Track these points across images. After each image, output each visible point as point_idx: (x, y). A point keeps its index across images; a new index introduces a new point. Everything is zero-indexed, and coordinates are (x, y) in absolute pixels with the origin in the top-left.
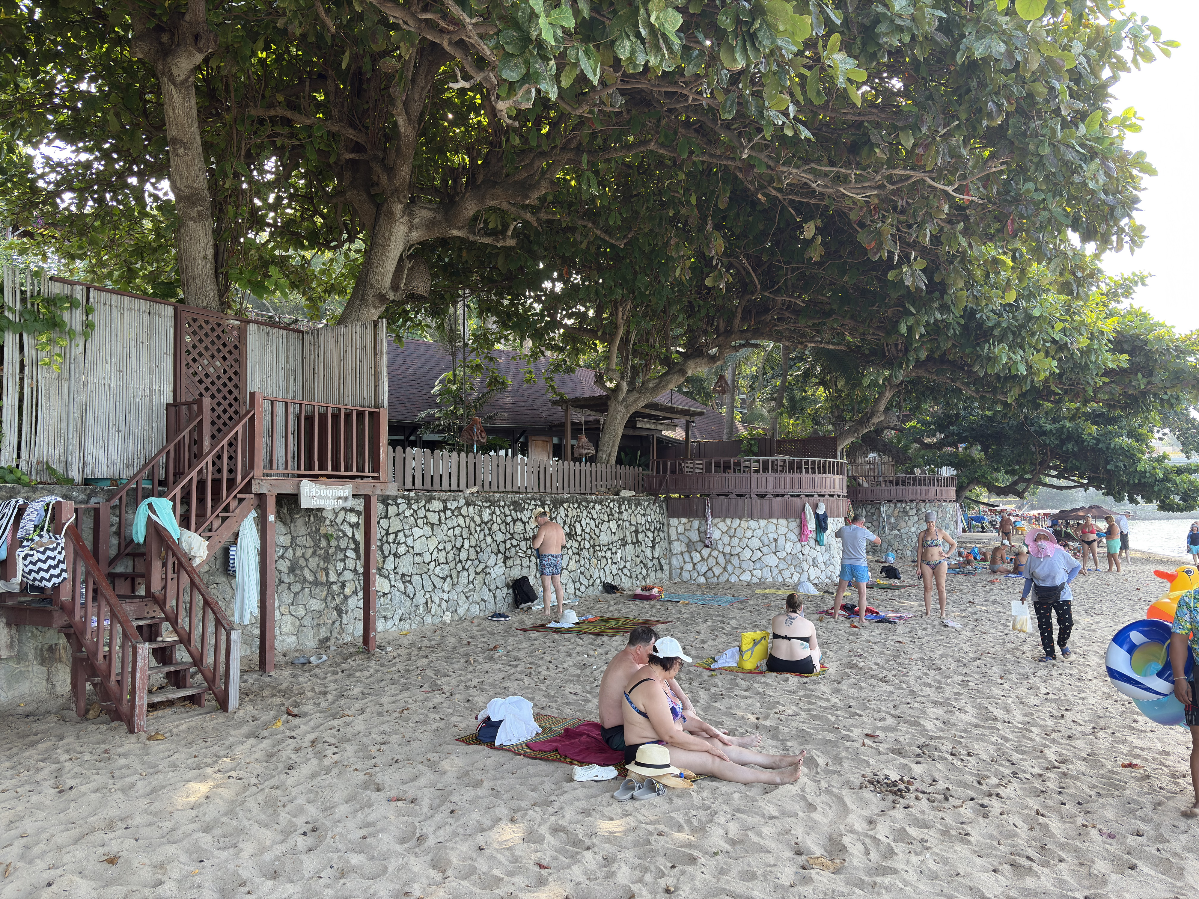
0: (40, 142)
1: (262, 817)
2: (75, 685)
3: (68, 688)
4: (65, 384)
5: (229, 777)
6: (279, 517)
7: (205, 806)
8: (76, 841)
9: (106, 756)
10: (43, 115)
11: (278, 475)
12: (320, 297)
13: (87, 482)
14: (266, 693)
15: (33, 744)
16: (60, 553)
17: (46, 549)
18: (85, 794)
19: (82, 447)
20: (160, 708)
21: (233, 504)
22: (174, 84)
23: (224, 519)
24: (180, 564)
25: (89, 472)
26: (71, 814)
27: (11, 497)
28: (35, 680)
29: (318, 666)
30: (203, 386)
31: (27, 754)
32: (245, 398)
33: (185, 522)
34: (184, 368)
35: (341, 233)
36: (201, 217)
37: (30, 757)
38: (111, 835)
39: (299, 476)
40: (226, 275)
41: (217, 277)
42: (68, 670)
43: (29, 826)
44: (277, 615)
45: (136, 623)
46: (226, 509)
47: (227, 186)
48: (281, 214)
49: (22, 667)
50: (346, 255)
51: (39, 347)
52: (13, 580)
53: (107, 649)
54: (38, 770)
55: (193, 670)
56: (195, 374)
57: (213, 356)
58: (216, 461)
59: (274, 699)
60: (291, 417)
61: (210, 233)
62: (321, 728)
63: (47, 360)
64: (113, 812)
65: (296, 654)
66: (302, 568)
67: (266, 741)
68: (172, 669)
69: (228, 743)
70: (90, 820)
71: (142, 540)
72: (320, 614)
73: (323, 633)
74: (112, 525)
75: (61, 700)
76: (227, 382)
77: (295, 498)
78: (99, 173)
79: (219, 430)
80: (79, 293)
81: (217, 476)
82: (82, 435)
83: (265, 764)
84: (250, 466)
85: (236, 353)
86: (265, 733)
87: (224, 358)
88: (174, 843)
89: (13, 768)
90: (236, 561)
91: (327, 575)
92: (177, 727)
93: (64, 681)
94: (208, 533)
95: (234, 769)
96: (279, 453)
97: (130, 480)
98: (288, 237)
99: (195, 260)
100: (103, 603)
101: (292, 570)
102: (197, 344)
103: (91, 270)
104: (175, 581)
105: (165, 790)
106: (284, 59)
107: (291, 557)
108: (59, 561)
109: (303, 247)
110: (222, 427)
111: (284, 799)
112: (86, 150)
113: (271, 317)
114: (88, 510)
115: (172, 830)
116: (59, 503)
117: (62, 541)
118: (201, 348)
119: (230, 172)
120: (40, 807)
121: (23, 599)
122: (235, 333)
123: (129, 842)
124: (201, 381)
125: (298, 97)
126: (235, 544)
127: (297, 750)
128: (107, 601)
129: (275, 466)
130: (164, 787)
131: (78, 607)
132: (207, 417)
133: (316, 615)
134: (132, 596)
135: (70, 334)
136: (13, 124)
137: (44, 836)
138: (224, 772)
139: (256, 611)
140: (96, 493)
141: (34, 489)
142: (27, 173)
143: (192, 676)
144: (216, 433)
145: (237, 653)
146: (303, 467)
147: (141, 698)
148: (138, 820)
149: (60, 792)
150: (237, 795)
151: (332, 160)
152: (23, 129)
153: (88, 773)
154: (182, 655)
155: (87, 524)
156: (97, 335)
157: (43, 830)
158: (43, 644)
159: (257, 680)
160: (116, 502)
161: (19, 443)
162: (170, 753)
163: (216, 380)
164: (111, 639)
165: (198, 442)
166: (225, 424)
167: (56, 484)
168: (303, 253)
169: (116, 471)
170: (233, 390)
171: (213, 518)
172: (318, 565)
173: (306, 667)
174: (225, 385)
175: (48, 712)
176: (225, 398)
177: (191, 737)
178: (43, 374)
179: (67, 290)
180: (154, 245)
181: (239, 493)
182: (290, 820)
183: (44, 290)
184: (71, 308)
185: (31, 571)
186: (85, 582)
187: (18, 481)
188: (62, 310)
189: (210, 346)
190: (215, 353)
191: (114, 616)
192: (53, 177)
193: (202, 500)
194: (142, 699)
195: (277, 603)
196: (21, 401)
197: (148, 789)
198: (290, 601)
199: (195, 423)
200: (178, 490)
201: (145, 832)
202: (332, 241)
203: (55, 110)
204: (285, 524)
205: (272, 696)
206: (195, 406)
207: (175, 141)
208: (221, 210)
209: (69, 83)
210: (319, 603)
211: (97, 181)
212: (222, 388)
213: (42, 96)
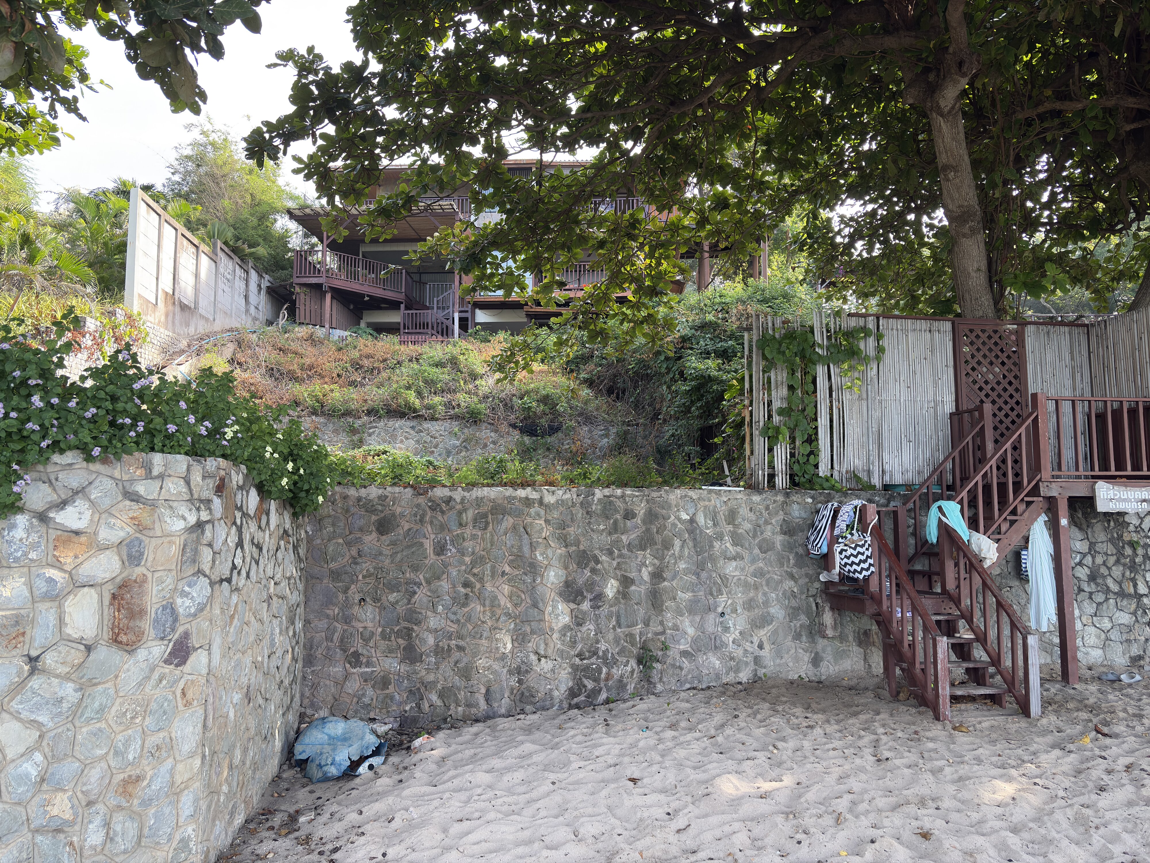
0: (836, 204)
1: (1072, 833)
2: (886, 668)
3: (882, 671)
4: (864, 403)
5: (1035, 784)
6: (1073, 521)
7: (1012, 806)
8: (895, 808)
9: (916, 738)
10: (837, 181)
11: (1069, 477)
12: (1107, 287)
13: (886, 487)
14: (1071, 705)
15: (855, 714)
16: (867, 549)
17: (857, 545)
18: (899, 767)
19: (880, 457)
20: (962, 702)
21: (1021, 508)
22: (942, 115)
23: (1012, 523)
24: (971, 564)
25: (887, 478)
26: (890, 784)
27: (828, 501)
28: (855, 659)
29: (1130, 685)
30: (984, 393)
31: (851, 721)
32: (1027, 400)
33: (973, 524)
34: (964, 377)
35: (1127, 213)
36: (973, 231)
37: (853, 725)
38: (924, 811)
39: (1093, 477)
40: (999, 282)
41: (991, 286)
42: (881, 654)
43: (854, 784)
44: (1078, 626)
45: (935, 618)
46: (1014, 512)
47: (997, 195)
48: (1057, 210)
49: (843, 647)
50: (1136, 236)
51: (843, 374)
52: (833, 571)
53: (911, 638)
54: (860, 737)
55: (991, 670)
56: (975, 382)
57: (991, 363)
58: (1001, 465)
59: (1080, 714)
60: (1079, 417)
61: (982, 246)
62: (1137, 753)
63: (849, 384)
64: (924, 791)
65: (1104, 670)
66: (1104, 577)
67: (1072, 755)
68: (971, 665)
69: (1032, 749)
70: (905, 792)
71: (935, 541)
72: (1130, 629)
73: (1135, 650)
74: (909, 527)
75: (876, 680)
76: (1008, 387)
77: (1089, 501)
78: (883, 217)
79: (1002, 435)
80: (871, 324)
81: (1003, 480)
82: (880, 446)
83: (1073, 779)
84: (1036, 467)
85: (1015, 357)
86: (1071, 747)
87: (1003, 364)
88: (983, 835)
89: (840, 731)
90: (1028, 565)
91: (1135, 586)
92: (980, 723)
93: (878, 664)
94: (997, 536)
95: (1040, 777)
96: (1068, 454)
97: (921, 485)
98: (1066, 231)
99: (969, 273)
100: (905, 596)
101: (1093, 578)
102: (976, 353)
103: (881, 304)
104: (968, 580)
105: (972, 781)
106: (1050, 53)
107: (1090, 564)
108: (867, 557)
109: (1084, 239)
110: (1005, 431)
111: (1097, 821)
112: (872, 201)
113: (1052, 318)
114: (888, 513)
115: (981, 822)
116: (864, 506)
117: (869, 539)
118: (979, 356)
119: (999, 181)
120: (862, 769)
121: (842, 588)
122: (1013, 338)
123: (940, 823)
124: (981, 389)
125: (1068, 86)
126: (1026, 548)
127: (1109, 772)
128: (908, 594)
129: (1064, 467)
130: (970, 778)
131: (884, 598)
132: (989, 422)
133: (1124, 629)
134: (930, 592)
135: (866, 360)
136: (815, 196)
137: (866, 797)
138: (1030, 778)
139: (1054, 619)
140: (894, 497)
141: (845, 495)
142: (828, 233)
143: (992, 676)
144: (999, 438)
145: (1036, 659)
146: (1097, 467)
147: (944, 688)
148: (947, 803)
149: (879, 760)
150: (1045, 803)
151: (1110, 138)
152: (823, 197)
153: (901, 749)
154: (979, 654)
155: (888, 525)
156: (887, 357)
157: (865, 791)
158: (860, 629)
159: (1061, 690)
160: (911, 505)
161: (832, 456)
162: (975, 747)
163: (996, 386)
164: (913, 629)
165: (982, 447)
166: (1008, 429)
167: (861, 490)
168: (1086, 245)
169: (909, 477)
170: (1014, 394)
171: (1000, 520)
172: (1123, 575)
173: (1116, 685)
174: (1005, 390)
175: (867, 689)
176: (1006, 403)
177: (994, 736)
178: (847, 397)
179: (861, 322)
180: (933, 270)
181: (1026, 496)
182: (1104, 845)
183: (844, 325)
184: (865, 337)
185: (846, 564)
186: (889, 576)
187: (832, 488)
188: (858, 340)
189: (987, 353)
190: (994, 360)
191: (914, 609)
192: (847, 231)
193: (988, 503)
194: (945, 691)
195: (1077, 613)
196: (831, 421)
197: (955, 776)
198: (1093, 611)
199: (977, 429)
200: (964, 494)
201: (954, 816)
202: (1117, 225)
203: (845, 174)
204: (1080, 529)
205: (1078, 710)
206: (977, 413)
207: (946, 168)
208: (992, 220)
209: (855, 148)
210: (1127, 616)
211: (881, 226)
212: (1002, 393)
213: (835, 166)
